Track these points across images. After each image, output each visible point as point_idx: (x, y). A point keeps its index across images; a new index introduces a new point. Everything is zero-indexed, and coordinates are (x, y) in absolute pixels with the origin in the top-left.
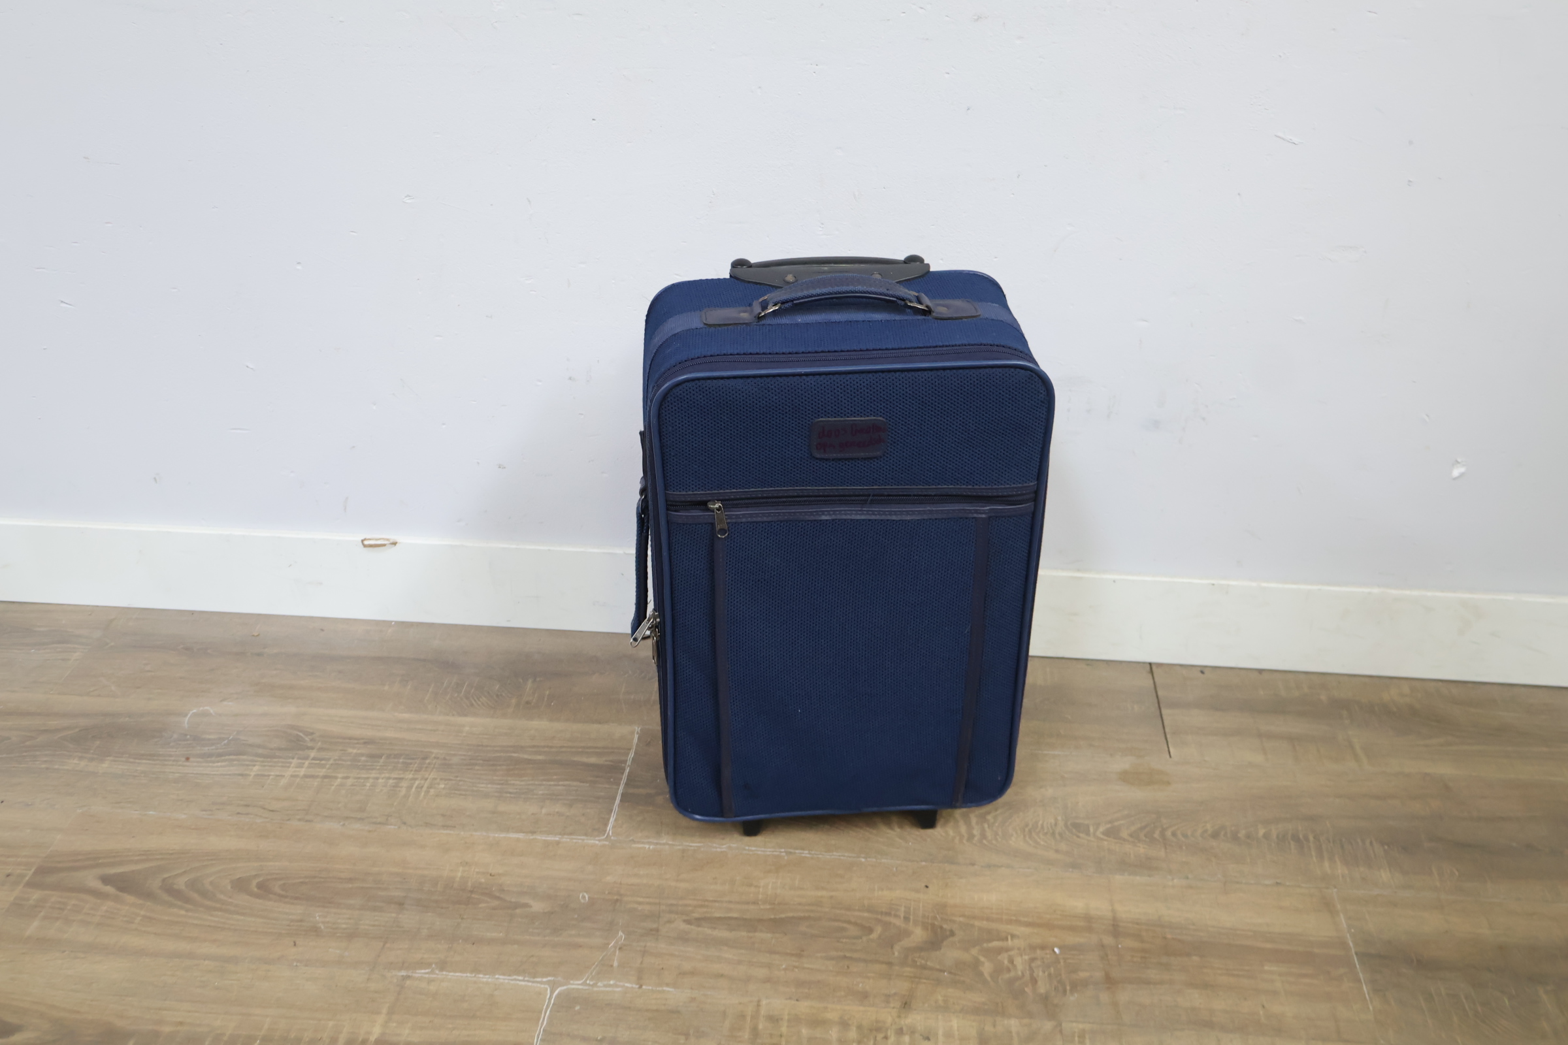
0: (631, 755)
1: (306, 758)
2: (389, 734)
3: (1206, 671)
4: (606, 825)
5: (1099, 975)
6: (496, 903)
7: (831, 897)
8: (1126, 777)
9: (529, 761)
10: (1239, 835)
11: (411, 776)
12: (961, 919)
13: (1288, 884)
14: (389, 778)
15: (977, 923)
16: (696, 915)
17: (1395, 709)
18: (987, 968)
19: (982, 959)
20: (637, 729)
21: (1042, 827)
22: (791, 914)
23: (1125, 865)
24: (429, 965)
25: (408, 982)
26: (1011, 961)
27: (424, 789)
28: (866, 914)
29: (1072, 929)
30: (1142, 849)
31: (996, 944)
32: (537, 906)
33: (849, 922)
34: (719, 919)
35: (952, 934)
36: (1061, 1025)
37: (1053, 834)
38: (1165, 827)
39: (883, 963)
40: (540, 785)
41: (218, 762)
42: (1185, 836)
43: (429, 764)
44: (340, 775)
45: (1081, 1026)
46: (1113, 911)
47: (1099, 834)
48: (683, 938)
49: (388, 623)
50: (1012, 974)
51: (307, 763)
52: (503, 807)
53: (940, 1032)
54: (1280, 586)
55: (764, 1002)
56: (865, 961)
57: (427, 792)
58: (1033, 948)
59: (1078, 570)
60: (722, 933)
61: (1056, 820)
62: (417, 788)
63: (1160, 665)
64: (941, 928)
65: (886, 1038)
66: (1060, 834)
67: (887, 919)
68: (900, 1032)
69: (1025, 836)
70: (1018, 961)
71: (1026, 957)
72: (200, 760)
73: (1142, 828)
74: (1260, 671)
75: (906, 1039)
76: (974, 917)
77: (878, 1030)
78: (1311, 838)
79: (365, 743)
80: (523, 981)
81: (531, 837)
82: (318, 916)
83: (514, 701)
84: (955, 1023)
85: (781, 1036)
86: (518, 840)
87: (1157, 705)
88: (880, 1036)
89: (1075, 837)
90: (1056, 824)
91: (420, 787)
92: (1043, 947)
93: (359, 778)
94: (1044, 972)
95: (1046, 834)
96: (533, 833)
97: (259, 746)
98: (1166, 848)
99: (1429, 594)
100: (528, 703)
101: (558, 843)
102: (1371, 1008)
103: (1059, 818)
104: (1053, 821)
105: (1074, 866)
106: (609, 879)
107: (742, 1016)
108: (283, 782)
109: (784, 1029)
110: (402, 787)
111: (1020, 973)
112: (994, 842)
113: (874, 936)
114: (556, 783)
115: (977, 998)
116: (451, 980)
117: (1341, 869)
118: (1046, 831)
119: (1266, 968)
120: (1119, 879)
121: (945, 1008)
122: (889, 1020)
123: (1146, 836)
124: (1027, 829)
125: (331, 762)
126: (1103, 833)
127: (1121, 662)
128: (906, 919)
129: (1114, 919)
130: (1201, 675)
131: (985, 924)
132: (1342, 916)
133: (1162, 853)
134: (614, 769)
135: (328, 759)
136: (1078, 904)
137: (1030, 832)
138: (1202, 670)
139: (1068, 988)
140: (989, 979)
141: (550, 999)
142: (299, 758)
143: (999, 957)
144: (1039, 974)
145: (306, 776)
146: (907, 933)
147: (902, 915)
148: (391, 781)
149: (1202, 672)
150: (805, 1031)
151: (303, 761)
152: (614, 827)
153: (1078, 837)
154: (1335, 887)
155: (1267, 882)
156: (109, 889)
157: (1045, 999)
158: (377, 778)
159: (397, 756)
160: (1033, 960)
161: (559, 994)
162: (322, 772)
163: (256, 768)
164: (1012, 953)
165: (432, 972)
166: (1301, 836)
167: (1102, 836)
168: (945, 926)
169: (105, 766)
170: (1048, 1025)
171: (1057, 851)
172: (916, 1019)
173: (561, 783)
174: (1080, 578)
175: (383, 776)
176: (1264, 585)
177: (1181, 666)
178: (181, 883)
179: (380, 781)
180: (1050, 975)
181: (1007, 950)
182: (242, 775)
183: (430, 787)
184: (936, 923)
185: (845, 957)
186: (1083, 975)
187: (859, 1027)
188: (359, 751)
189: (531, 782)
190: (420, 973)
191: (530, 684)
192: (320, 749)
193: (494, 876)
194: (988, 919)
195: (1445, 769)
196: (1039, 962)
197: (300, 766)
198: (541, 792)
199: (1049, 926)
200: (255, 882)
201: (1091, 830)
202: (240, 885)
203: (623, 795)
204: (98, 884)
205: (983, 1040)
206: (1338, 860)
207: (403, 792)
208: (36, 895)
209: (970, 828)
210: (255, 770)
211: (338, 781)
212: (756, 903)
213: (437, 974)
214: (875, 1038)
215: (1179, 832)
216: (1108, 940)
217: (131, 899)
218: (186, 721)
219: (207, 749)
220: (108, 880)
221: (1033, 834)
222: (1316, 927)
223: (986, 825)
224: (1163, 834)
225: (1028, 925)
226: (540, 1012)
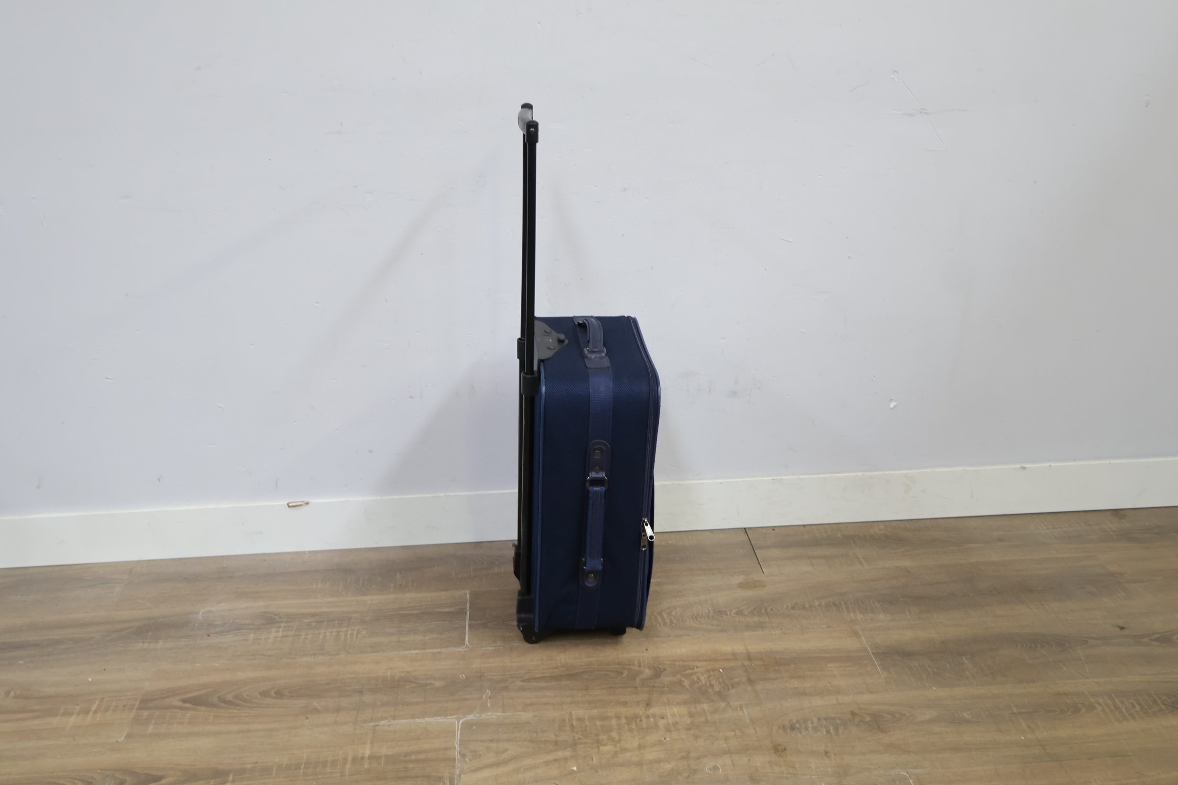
0: (468, 605)
1: (280, 627)
2: (324, 610)
3: (774, 529)
4: (464, 640)
5: (745, 679)
6: (414, 685)
7: (597, 660)
8: (741, 586)
9: (411, 615)
11: (345, 629)
13: (833, 626)
14: (332, 632)
15: (677, 663)
16: (526, 678)
17: (877, 537)
18: (686, 683)
19: (683, 679)
20: (468, 592)
21: (702, 614)
22: (577, 671)
23: (749, 627)
24: (386, 718)
25: (377, 728)
26: (699, 679)
27: (355, 635)
28: (617, 666)
29: (727, 660)
30: (756, 619)
31: (689, 672)
32: (438, 684)
33: (610, 671)
34: (539, 678)
35: (665, 670)
36: (729, 703)
37: (709, 617)
38: (766, 607)
39: (631, 687)
40: (421, 625)
41: (229, 635)
42: (778, 610)
43: (353, 622)
44: (303, 634)
45: (740, 703)
46: (747, 649)
47: (732, 614)
48: (522, 689)
49: (304, 553)
50: (700, 684)
51: (281, 630)
52: (403, 639)
53: (669, 715)
55: (573, 713)
56: (622, 688)
57: (357, 636)
58: (708, 671)
59: (701, 479)
60: (544, 684)
61: (709, 610)
62: (350, 635)
63: (750, 528)
64: (659, 667)
65: (641, 720)
66: (712, 616)
67: (629, 667)
68: (648, 717)
69: (693, 620)
70: (702, 678)
71: (706, 676)
72: (216, 635)
73: (755, 609)
74: (804, 526)
75: (652, 720)
76: (675, 661)
77: (636, 717)
78: (843, 603)
79: (311, 616)
80: (441, 719)
81: (424, 651)
82: (315, 703)
83: (392, 585)
84: (675, 710)
85: (586, 727)
86: (417, 654)
87: (752, 549)
88: (638, 720)
89: (720, 617)
90: (709, 612)
91: (352, 635)
92: (714, 670)
93: (314, 634)
94: (716, 681)
96: (424, 649)
97: (249, 625)
98: (768, 617)
99: (887, 473)
100: (400, 585)
101: (440, 652)
102: (882, 677)
103: (710, 609)
104: (707, 612)
105: (723, 631)
106: (474, 666)
107: (564, 720)
108: (270, 641)
109: (587, 723)
110: (341, 635)
111: (704, 683)
112: (678, 624)
113: (624, 675)
114: (429, 624)
115: (684, 697)
116: (401, 724)
117: (860, 616)
118: (704, 616)
119: (829, 665)
120: (747, 634)
121: (669, 704)
122: (641, 713)
123: (757, 612)
124: (694, 617)
125: (295, 627)
126: (735, 614)
127: (729, 529)
128: (640, 666)
129: (748, 653)
130: (773, 531)
131: (681, 663)
132: (863, 638)
133: (767, 619)
134: (461, 612)
135: (293, 627)
136: (727, 647)
137: (696, 617)
138: (773, 528)
139: (730, 687)
140: (689, 688)
141: (458, 726)
142: (275, 628)
143: (692, 678)
144: (714, 682)
145: (283, 636)
146: (641, 672)
147: (637, 664)
148: (334, 633)
149: (773, 530)
150: (598, 723)
151: (278, 629)
152: (469, 641)
153: (722, 617)
154: (858, 624)
155: (824, 626)
156: (187, 705)
157: (719, 693)
158: (325, 633)
159: (333, 620)
160: (709, 676)
161: (462, 723)
162: (292, 633)
164: (698, 675)
165: (389, 721)
166: (837, 603)
168: (660, 667)
169: (160, 645)
170: (723, 704)
171: (712, 625)
172: (654, 710)
173: (432, 623)
174: (702, 483)
175: (328, 631)
177: (762, 528)
178: (229, 697)
179: (327, 634)
180: (720, 682)
181: (695, 673)
182: (245, 640)
183: (358, 634)
184: (656, 666)
185: (611, 687)
186: (737, 680)
187: (626, 718)
188: (310, 620)
189: (415, 625)
190: (383, 722)
191: (398, 575)
192: (286, 622)
193: (409, 672)
194: (683, 661)
195: (907, 563)
196: (713, 677)
197: (278, 631)
198: (423, 629)
199: (715, 660)
200: (273, 691)
201: (728, 612)
202: (265, 694)
203: (469, 625)
204: (181, 704)
205: (691, 715)
206: (857, 612)
207: (343, 638)
208: (146, 713)
209: (663, 619)
210: (252, 636)
211: (303, 637)
212: (557, 668)
213: (392, 722)
214: (636, 722)
215: (774, 609)
216: (747, 663)
217: (203, 708)
218: (200, 617)
219: (218, 629)
220: (184, 701)
221: (698, 618)
222: (850, 644)
223: (672, 617)
224: (766, 610)
225: (706, 660)
226: (455, 732)
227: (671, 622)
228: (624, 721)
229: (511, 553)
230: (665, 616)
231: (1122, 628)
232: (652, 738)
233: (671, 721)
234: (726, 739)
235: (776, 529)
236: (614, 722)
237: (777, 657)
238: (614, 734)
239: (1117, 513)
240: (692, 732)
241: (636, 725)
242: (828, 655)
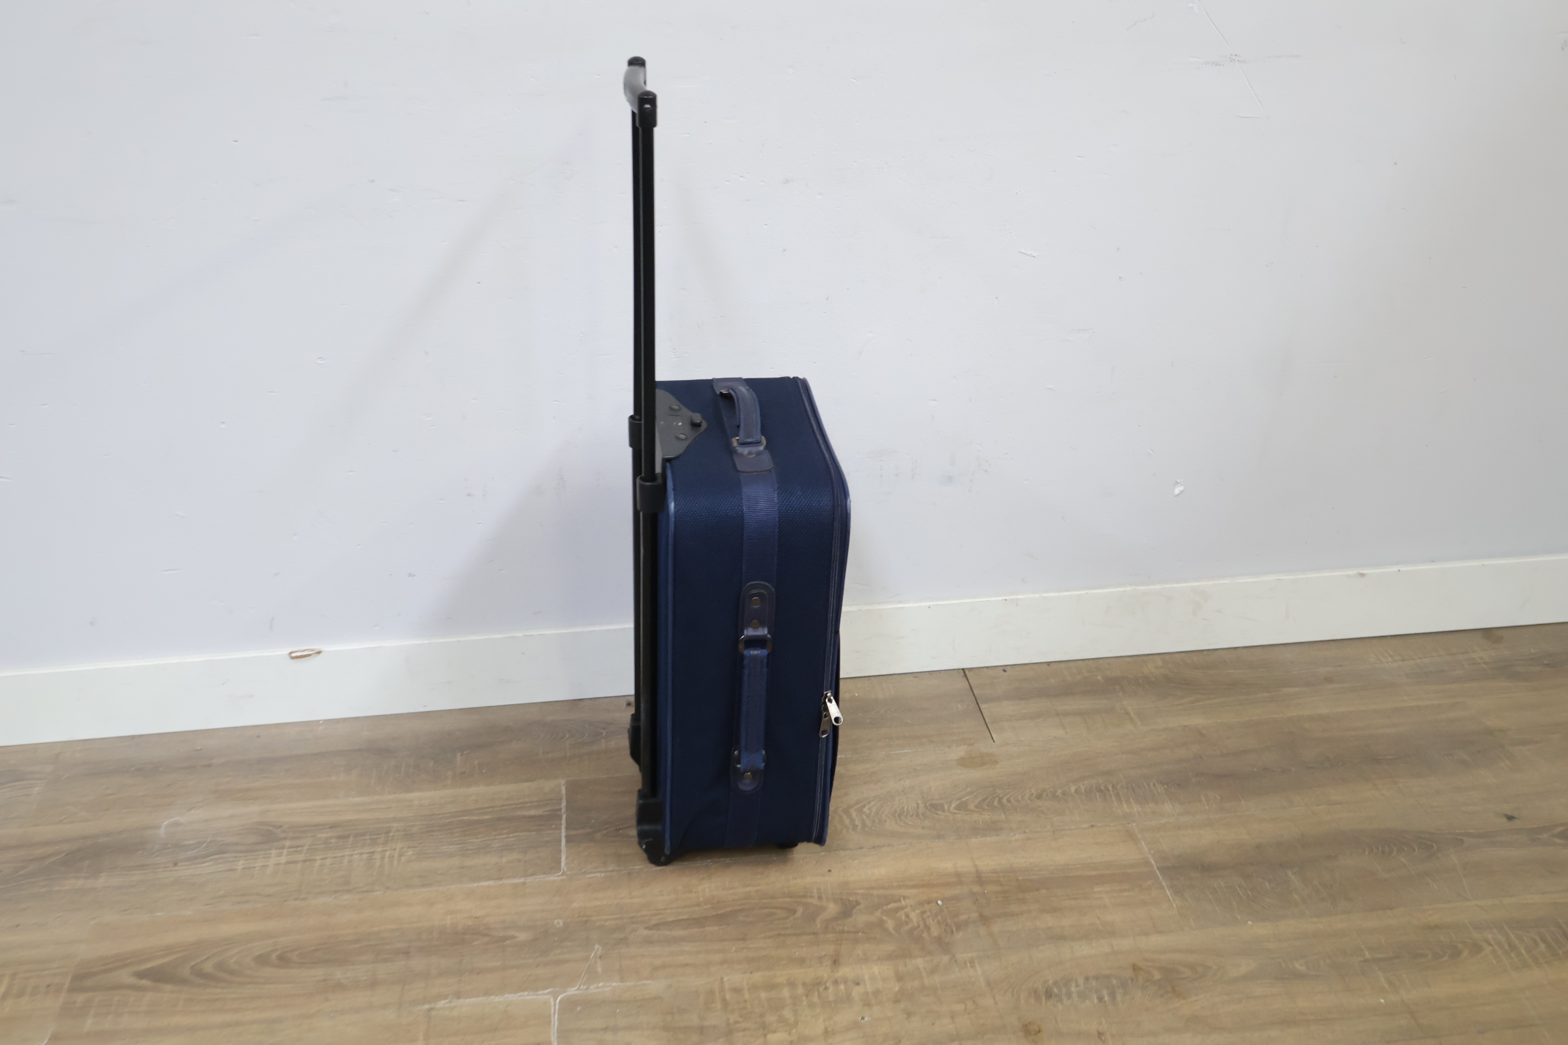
0: (564, 804)
1: (283, 848)
2: (349, 817)
3: (1006, 668)
4: (560, 863)
5: (975, 915)
6: (486, 939)
7: (757, 891)
8: (963, 762)
9: (479, 822)
10: (1057, 794)
11: (380, 849)
12: (862, 891)
13: (1099, 825)
14: (362, 854)
15: (875, 892)
16: (653, 922)
17: (1154, 679)
18: (890, 924)
19: (885, 918)
20: (563, 782)
21: (907, 809)
22: (729, 909)
23: (976, 830)
24: (445, 997)
25: (434, 1013)
26: (907, 916)
27: (396, 857)
28: (788, 900)
29: (948, 885)
30: (987, 816)
31: (893, 905)
32: (522, 936)
33: (777, 908)
34: (673, 921)
35: (858, 903)
36: (954, 956)
37: (917, 815)
38: (1000, 796)
39: (810, 934)
40: (495, 839)
41: (205, 862)
42: (1018, 801)
43: (393, 836)
44: (318, 857)
45: (970, 955)
46: (975, 866)
47: (952, 809)
48: (649, 942)
49: (317, 723)
50: (910, 926)
51: (285, 851)
52: (468, 862)
53: (866, 977)
54: (1057, 594)
55: (726, 979)
56: (796, 935)
57: (399, 860)
58: (921, 904)
59: (900, 602)
60: (679, 932)
61: (918, 804)
62: (389, 857)
63: (970, 669)
64: (849, 900)
65: (826, 989)
66: (922, 814)
67: (805, 900)
68: (836, 982)
69: (896, 821)
70: (914, 916)
71: (918, 911)
72: (188, 863)
73: (984, 800)
74: (1049, 663)
75: (842, 987)
76: (872, 888)
77: (819, 984)
78: (1110, 788)
79: (330, 827)
80: (528, 995)
81: (500, 883)
82: (339, 974)
83: (450, 773)
84: (876, 969)
85: (746, 1001)
86: (490, 886)
87: (975, 702)
88: (821, 988)
89: (934, 815)
90: (918, 807)
91: (392, 857)
92: (929, 902)
93: (335, 857)
94: (934, 920)
95: (912, 816)
96: (501, 879)
97: (237, 844)
98: (1005, 813)
99: (1168, 586)
100: (463, 773)
101: (524, 884)
102: (1175, 906)
103: (919, 802)
104: (915, 805)
105: (939, 837)
106: (575, 905)
107: (711, 992)
108: (269, 870)
109: (747, 996)
110: (376, 859)
111: (916, 924)
112: (873, 828)
113: (799, 914)
114: (507, 836)
115: (888, 947)
116: (467, 1005)
117: (1136, 808)
118: (911, 813)
119: (1096, 890)
120: (975, 841)
121: (865, 960)
122: (825, 976)
123: (988, 806)
124: (897, 815)
125: (306, 848)
126: (955, 808)
127: (940, 671)
128: (820, 898)
129: (977, 872)
130: (1004, 673)
131: (881, 892)
132: (1142, 842)
133: (1003, 817)
134: (554, 816)
135: (302, 846)
136: (947, 865)
137: (899, 815)
139: (954, 929)
140: (893, 932)
141: (555, 1005)
142: (276, 849)
143: (898, 915)
144: (930, 921)
145: (287, 863)
146: (823, 909)
147: (816, 895)
148: (365, 856)
149: (1005, 671)
150: (763, 995)
151: (281, 851)
152: (566, 864)
153: (937, 814)
154: (1134, 822)
155: (1085, 826)
156: (144, 982)
157: (939, 940)
158: (351, 855)
159: (364, 834)
160: (923, 913)
161: (560, 1002)
162: (301, 857)
163: (241, 863)
164: (906, 910)
165: (450, 1002)
166: (1102, 788)
167: (955, 811)
168: (851, 899)
169: (102, 881)
170: (946, 958)
171: (923, 828)
172: (845, 971)
173: (511, 835)
174: (902, 608)
175: (356, 852)
176: (1044, 595)
177: (985, 670)
178: (208, 967)
179: (355, 857)
180: (938, 922)
181: (903, 908)
182: (230, 870)
183: (400, 855)
184: (844, 897)
185: (779, 935)
186: (963, 917)
187: (804, 984)
188: (328, 835)
189: (486, 838)
190: (442, 1003)
191: (458, 757)
192: (293, 838)
193: (478, 918)
194: (883, 888)
195: (1197, 720)
196: (928, 914)
197: (280, 855)
198: (497, 845)
199: (929, 885)
200: (274, 956)
201: (946, 807)
202: (262, 960)
203: (566, 836)
204: (132, 980)
205: (900, 978)
206: (1132, 801)
207: (378, 863)
208: (81, 998)
209: (852, 821)
210: (240, 865)
211: (318, 863)
212: (698, 905)
213: (455, 1003)
214: (818, 990)
215: (1012, 799)
216: (976, 889)
217: (168, 987)
218: (162, 832)
219: (190, 854)
220: (141, 975)
221: (902, 817)
222: (1125, 854)
223: (864, 817)
224: (1000, 801)
225: (914, 887)
226: (550, 1016)
227: (864, 824)
228: (800, 990)
229: (625, 717)
230: (854, 814)
231: (1510, 818)
232: (845, 1017)
233: (870, 988)
234: (953, 1016)
235: (1008, 669)
236: (786, 993)
237: (1020, 878)
238: (787, 1013)
239: (1488, 633)
240: (902, 1005)
241: (820, 996)
242: (1094, 873)
